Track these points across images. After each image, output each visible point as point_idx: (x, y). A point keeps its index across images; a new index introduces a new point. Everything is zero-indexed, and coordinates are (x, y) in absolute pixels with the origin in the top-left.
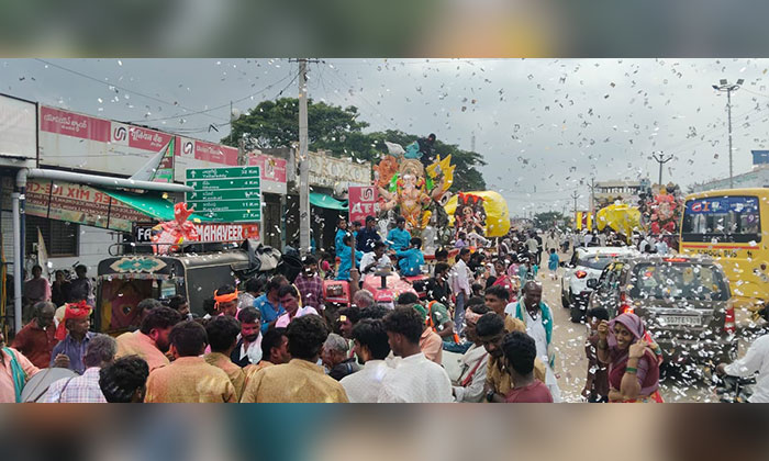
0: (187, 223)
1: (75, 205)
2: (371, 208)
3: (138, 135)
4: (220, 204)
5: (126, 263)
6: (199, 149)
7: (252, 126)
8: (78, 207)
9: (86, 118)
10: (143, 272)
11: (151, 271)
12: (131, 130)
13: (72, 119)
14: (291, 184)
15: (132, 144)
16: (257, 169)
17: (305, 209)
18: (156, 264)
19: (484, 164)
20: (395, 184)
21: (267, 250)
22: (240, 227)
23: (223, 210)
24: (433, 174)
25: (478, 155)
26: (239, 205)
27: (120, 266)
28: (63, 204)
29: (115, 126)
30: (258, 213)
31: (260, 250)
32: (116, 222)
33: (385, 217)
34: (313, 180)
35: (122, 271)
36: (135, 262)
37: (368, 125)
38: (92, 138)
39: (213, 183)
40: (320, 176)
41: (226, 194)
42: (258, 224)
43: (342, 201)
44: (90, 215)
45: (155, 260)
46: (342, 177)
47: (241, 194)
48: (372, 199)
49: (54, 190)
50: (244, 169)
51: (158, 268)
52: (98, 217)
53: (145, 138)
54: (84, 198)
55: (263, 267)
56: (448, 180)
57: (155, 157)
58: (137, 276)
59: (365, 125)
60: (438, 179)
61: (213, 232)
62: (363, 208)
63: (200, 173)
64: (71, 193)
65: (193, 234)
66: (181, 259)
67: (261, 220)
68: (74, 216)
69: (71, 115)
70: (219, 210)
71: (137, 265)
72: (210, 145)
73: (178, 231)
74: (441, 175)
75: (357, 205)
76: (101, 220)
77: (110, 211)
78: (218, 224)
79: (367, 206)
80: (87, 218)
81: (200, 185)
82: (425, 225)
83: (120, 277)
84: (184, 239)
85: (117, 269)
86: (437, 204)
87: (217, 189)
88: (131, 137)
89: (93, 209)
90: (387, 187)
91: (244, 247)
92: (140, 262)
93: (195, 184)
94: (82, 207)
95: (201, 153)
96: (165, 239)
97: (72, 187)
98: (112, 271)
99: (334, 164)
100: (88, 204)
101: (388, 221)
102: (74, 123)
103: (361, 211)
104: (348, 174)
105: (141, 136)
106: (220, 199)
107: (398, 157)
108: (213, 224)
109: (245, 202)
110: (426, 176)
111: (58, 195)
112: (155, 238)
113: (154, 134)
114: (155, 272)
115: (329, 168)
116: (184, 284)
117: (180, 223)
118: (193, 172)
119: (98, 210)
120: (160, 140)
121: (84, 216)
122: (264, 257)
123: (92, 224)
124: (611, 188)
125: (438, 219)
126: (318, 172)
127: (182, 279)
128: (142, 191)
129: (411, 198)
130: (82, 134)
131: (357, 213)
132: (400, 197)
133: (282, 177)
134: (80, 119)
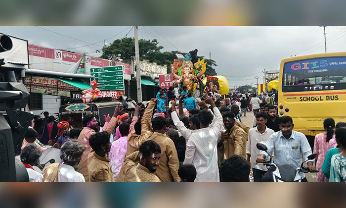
0: (96, 89)
1: (42, 86)
2: (169, 84)
3: (66, 55)
4: (105, 83)
5: (72, 107)
6: (93, 61)
7: (112, 51)
8: (43, 87)
9: (43, 48)
10: (80, 110)
11: (83, 109)
12: (63, 53)
13: (38, 49)
14: (132, 76)
15: (64, 59)
16: (121, 67)
17: (139, 86)
18: (85, 107)
19: (216, 65)
20: (180, 72)
21: (130, 101)
22: (116, 92)
23: (107, 85)
24: (197, 67)
25: (213, 61)
26: (114, 83)
27: (69, 108)
28: (37, 86)
29: (56, 52)
30: (123, 86)
31: (127, 100)
32: (61, 93)
33: (177, 87)
34: (142, 73)
35: (70, 110)
36: (75, 106)
37: (163, 47)
38: (47, 57)
39: (102, 74)
40: (145, 72)
41: (108, 79)
42: (123, 91)
43: (155, 82)
44: (49, 90)
45: (84, 105)
46: (154, 72)
47: (115, 78)
48: (170, 80)
49: (33, 80)
50: (116, 67)
51: (86, 108)
52: (53, 91)
53: (69, 56)
54: (46, 83)
55: (129, 107)
56: (204, 69)
57: (76, 65)
58: (77, 112)
59: (161, 48)
60: (200, 69)
61: (105, 94)
62: (166, 84)
63: (96, 70)
64: (40, 81)
65: (99, 94)
66: (96, 104)
67: (124, 89)
68: (42, 91)
69: (37, 47)
70: (105, 85)
71: (77, 107)
72: (97, 59)
73: (93, 93)
74: (201, 67)
75: (163, 83)
76: (54, 92)
77: (58, 88)
78: (107, 91)
79: (167, 83)
80: (48, 92)
81: (97, 75)
82: (194, 89)
83: (70, 113)
84: (95, 96)
85: (68, 110)
86: (199, 80)
87: (104, 76)
88: (63, 56)
89: (50, 87)
90: (177, 73)
91: (121, 99)
92: (78, 106)
93: (95, 75)
94: (45, 87)
95: (93, 62)
96: (88, 96)
97: (41, 78)
98: (66, 111)
99: (151, 66)
100: (48, 86)
101: (178, 88)
102: (38, 51)
103: (165, 86)
104: (157, 70)
105: (67, 56)
106: (106, 81)
107: (181, 60)
108: (105, 91)
109: (117, 82)
110: (194, 68)
111: (34, 82)
112: (83, 96)
113: (73, 55)
114: (85, 110)
115: (148, 68)
116: (98, 114)
117: (94, 89)
118: (93, 70)
119: (53, 88)
120: (75, 57)
121: (46, 90)
122: (129, 103)
123: (50, 94)
124: (273, 73)
125: (200, 86)
126: (144, 70)
127: (97, 112)
128: (71, 79)
129: (188, 78)
130: (42, 55)
131: (163, 86)
132: (183, 77)
133: (129, 72)
134: (41, 49)
